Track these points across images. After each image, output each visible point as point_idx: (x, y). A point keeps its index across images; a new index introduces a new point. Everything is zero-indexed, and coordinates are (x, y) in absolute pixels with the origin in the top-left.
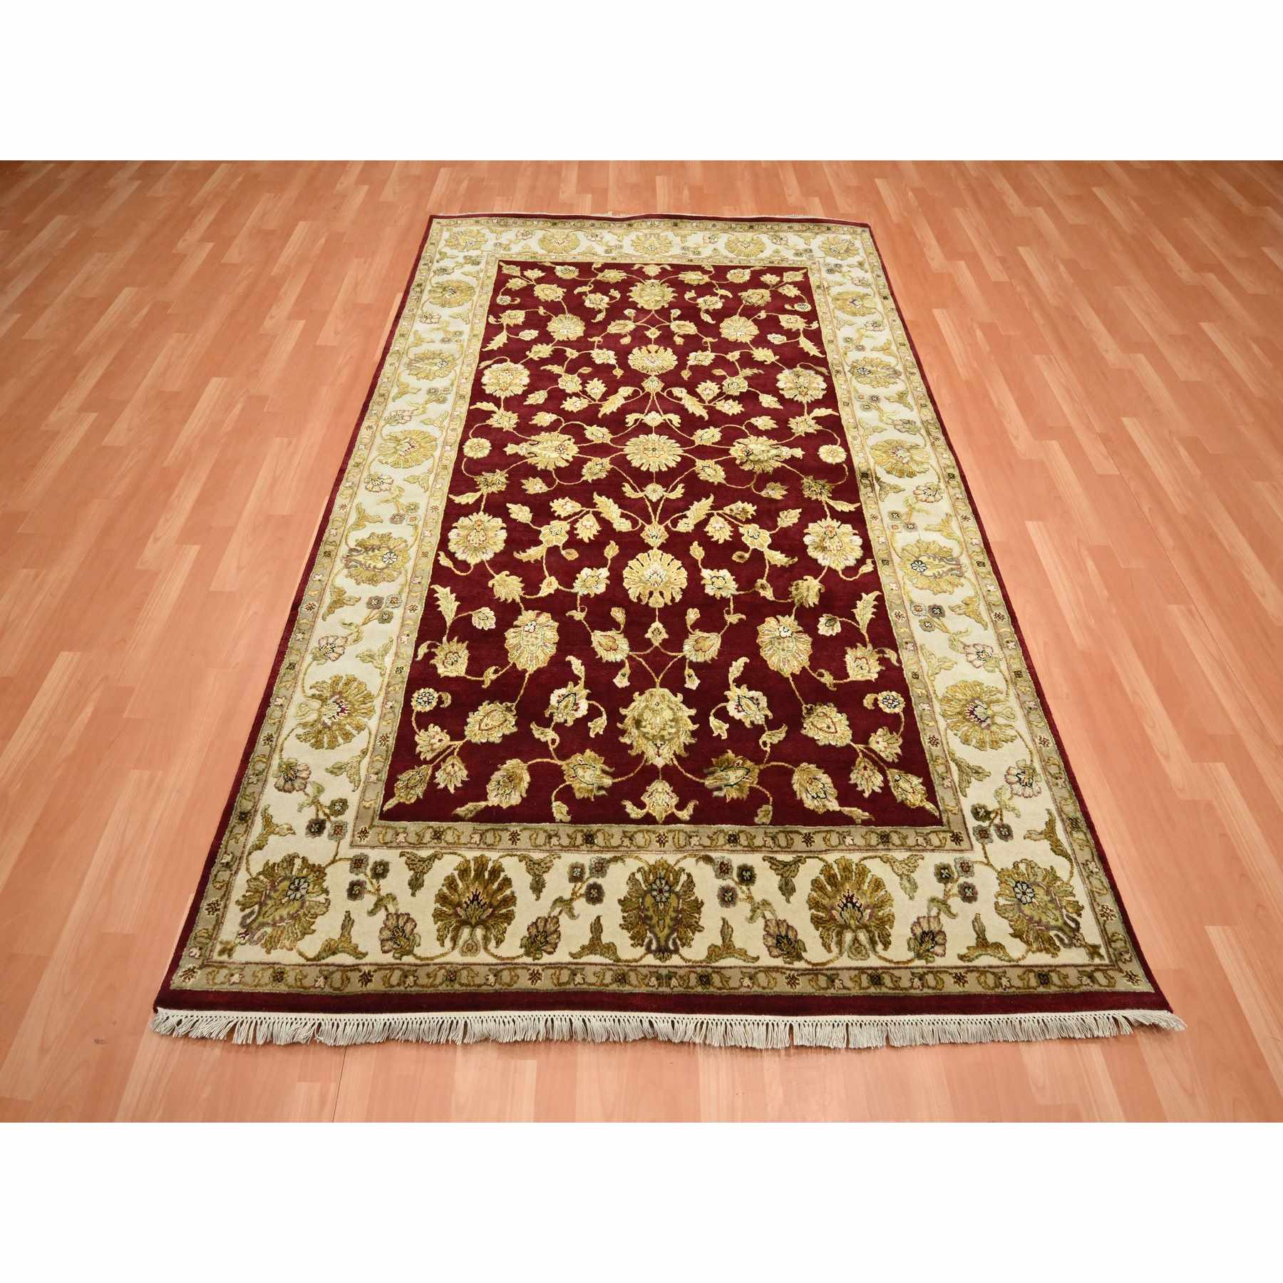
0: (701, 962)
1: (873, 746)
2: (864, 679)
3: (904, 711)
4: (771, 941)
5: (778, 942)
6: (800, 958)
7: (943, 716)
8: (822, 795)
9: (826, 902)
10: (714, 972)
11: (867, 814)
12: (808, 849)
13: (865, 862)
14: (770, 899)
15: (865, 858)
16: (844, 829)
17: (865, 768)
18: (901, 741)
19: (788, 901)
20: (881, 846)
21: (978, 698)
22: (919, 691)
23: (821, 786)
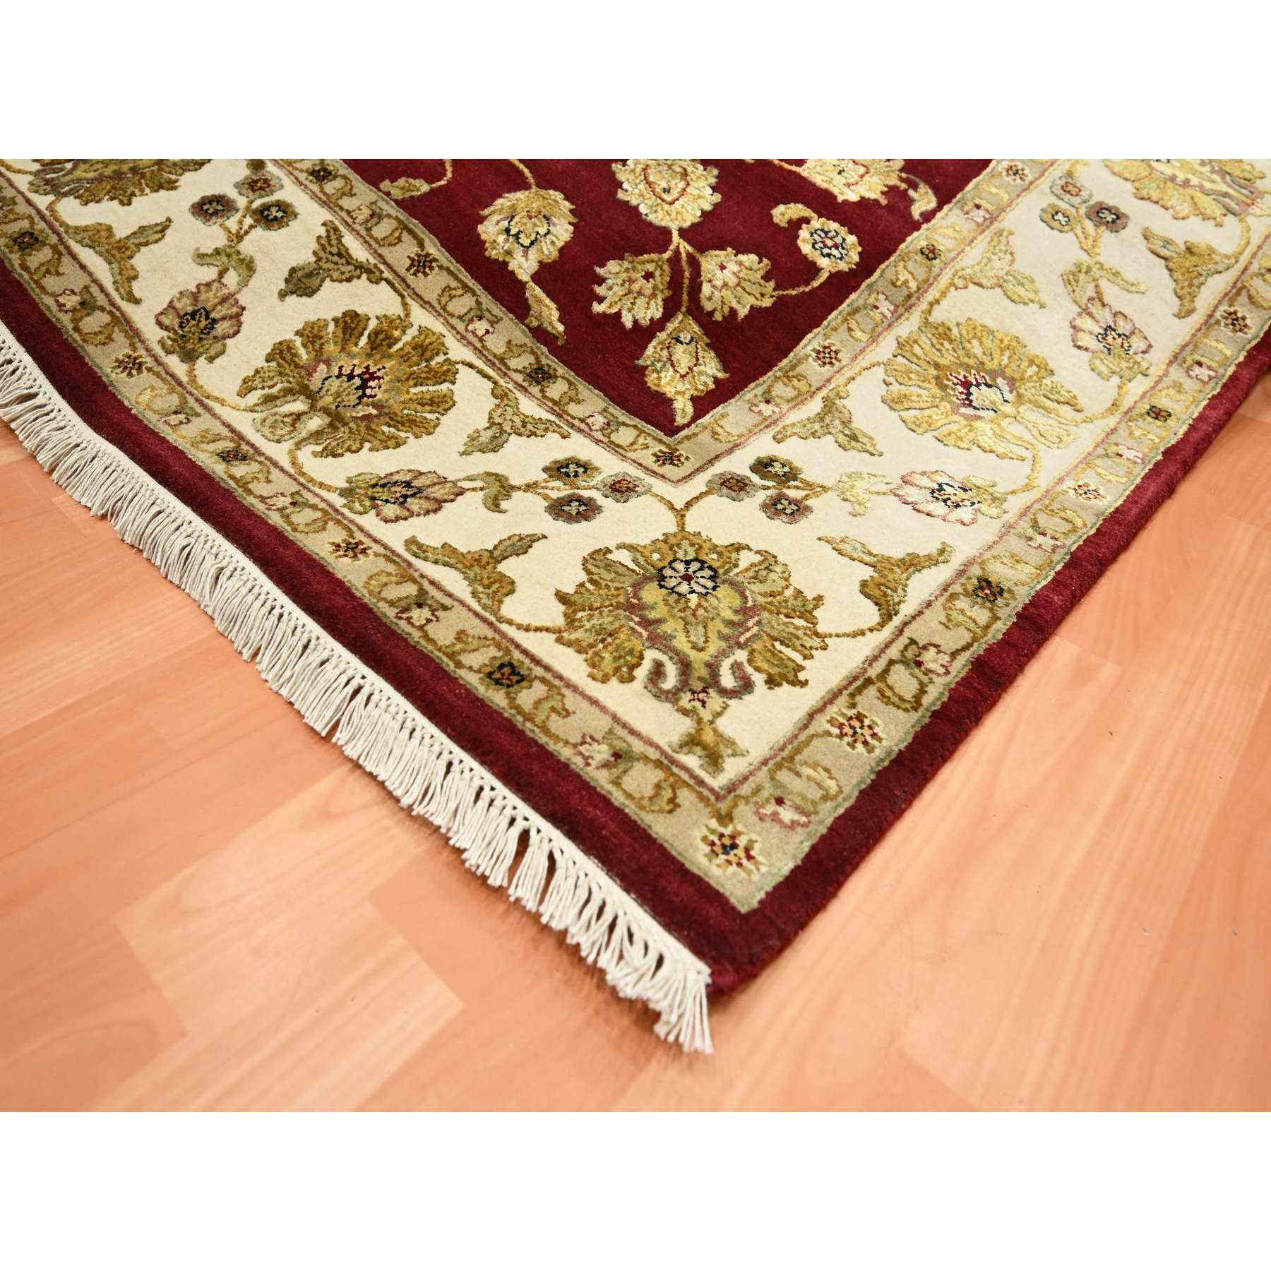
0: (62, 224)
1: (710, 263)
2: (824, 185)
3: (836, 277)
4: (186, 305)
5: (193, 315)
6: (189, 357)
7: (900, 345)
8: (526, 242)
9: (331, 348)
10: (55, 249)
11: (561, 328)
12: (402, 272)
13: (464, 372)
14: (260, 264)
15: (471, 366)
16: (498, 310)
17: (648, 276)
18: (767, 302)
19: (283, 295)
20: (519, 378)
21: (1012, 382)
22: (903, 276)
23: (542, 231)
